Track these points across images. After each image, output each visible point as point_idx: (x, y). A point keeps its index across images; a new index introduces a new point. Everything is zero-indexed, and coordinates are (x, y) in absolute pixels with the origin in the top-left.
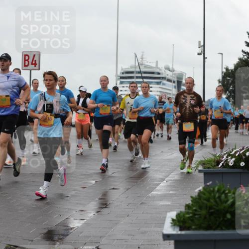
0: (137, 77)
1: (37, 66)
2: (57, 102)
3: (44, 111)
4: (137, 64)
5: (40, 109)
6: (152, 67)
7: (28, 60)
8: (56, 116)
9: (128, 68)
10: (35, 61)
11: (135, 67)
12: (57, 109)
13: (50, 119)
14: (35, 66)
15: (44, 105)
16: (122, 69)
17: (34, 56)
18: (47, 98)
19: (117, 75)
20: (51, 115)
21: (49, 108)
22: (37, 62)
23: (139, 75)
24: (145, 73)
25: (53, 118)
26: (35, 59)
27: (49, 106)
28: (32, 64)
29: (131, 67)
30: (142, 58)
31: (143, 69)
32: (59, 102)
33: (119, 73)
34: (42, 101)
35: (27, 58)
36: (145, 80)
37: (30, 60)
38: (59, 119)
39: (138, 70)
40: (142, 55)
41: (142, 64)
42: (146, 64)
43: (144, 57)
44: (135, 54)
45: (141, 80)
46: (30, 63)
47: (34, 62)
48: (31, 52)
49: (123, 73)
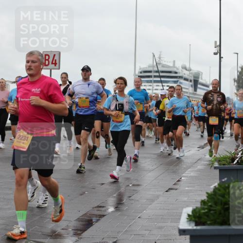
0: (155, 76)
1: (57, 65)
2: (127, 102)
3: (116, 110)
4: (155, 63)
5: (113, 107)
6: (169, 67)
7: (48, 60)
8: (126, 114)
9: (146, 68)
10: (56, 60)
11: (153, 66)
12: (126, 108)
13: (121, 117)
14: (55, 66)
15: (116, 105)
16: (140, 68)
17: (54, 55)
18: (118, 99)
19: (135, 75)
20: (122, 113)
21: (120, 108)
22: (57, 62)
23: (157, 74)
24: (163, 72)
25: (123, 115)
26: (55, 59)
27: (120, 106)
28: (52, 63)
29: (149, 66)
30: (160, 58)
31: (161, 69)
32: (129, 102)
33: (137, 73)
34: (114, 101)
35: (47, 57)
36: (162, 79)
37: (51, 60)
38: (128, 116)
39: (156, 69)
40: (160, 55)
41: (160, 64)
42: (164, 63)
43: (162, 56)
44: (153, 54)
45: (159, 79)
46: (50, 63)
47: (54, 62)
48: (51, 51)
49: (141, 73)
